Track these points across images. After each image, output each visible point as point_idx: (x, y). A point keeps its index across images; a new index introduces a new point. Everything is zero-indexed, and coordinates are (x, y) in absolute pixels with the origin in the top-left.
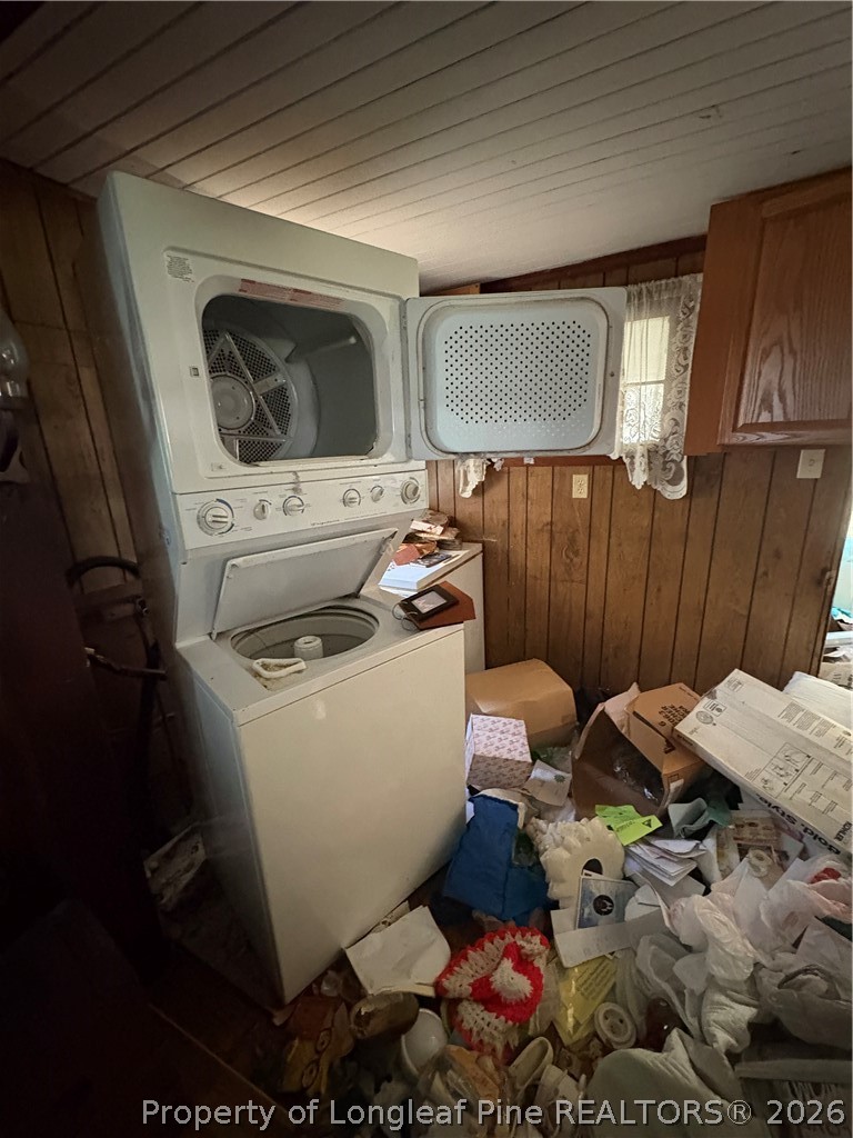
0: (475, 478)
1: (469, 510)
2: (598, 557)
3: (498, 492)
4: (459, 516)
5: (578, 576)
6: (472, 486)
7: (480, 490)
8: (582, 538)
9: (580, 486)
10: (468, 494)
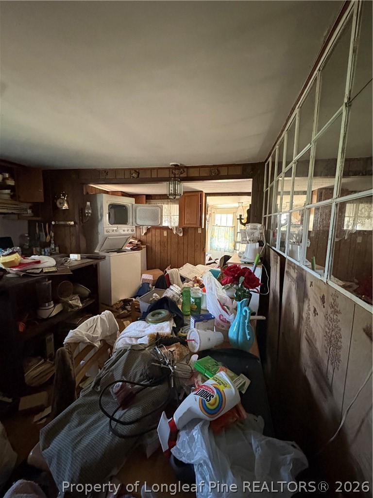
0: (145, 231)
1: (143, 238)
2: (169, 247)
3: (149, 234)
4: (141, 240)
5: (166, 251)
6: (144, 233)
7: (146, 234)
8: (166, 244)
9: (165, 233)
10: (143, 235)
